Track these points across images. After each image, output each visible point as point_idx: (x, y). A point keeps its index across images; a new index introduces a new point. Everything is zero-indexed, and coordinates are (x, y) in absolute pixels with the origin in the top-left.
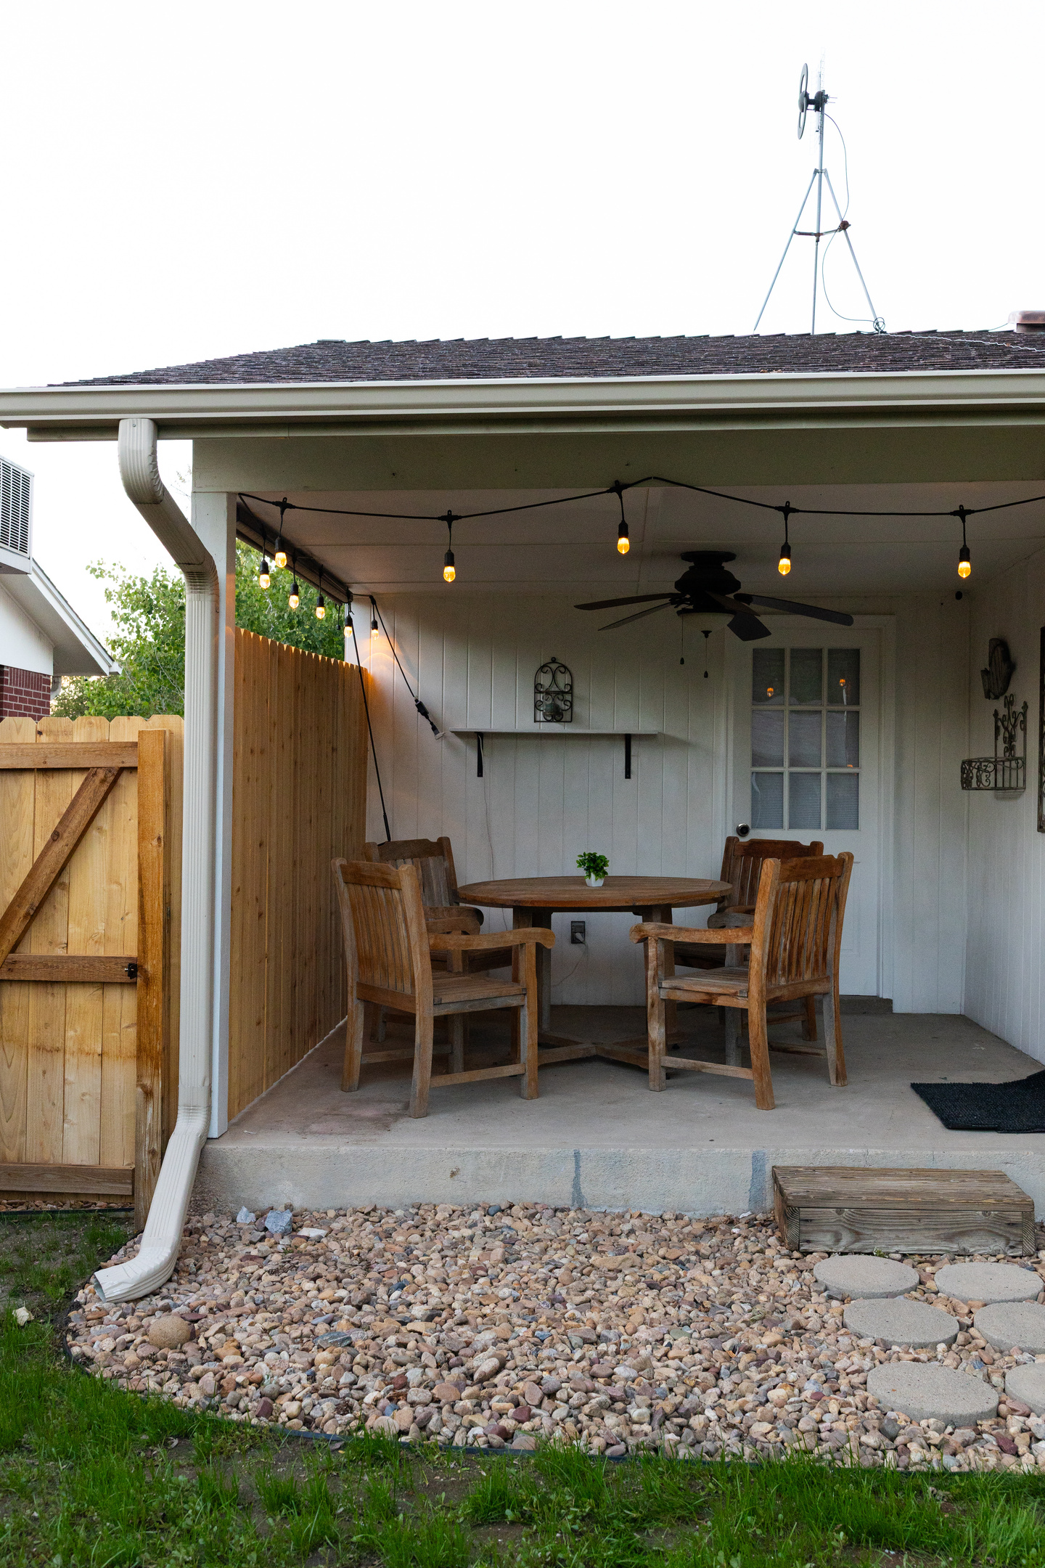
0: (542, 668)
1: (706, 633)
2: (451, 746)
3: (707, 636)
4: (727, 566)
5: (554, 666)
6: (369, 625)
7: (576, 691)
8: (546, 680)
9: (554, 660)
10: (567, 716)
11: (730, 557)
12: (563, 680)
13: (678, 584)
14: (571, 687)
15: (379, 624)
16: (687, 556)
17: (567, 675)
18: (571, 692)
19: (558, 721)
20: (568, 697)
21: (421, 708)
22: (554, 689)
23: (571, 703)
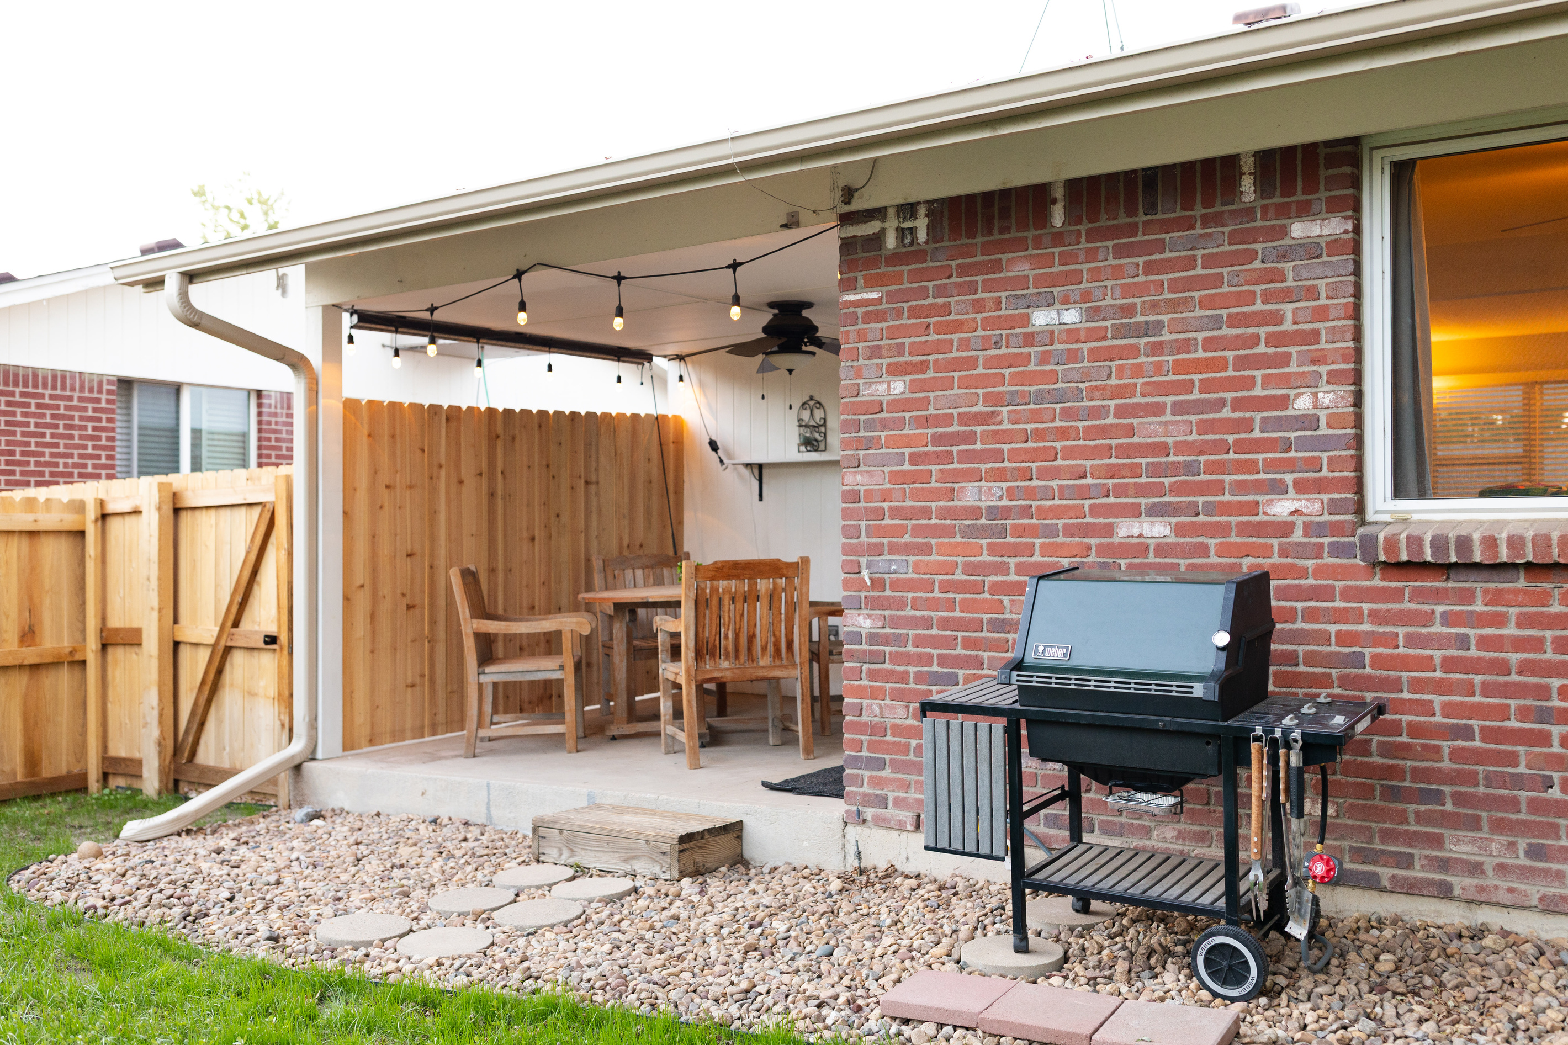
0: (804, 404)
1: (790, 371)
2: (740, 476)
3: (790, 373)
4: (805, 313)
5: (812, 403)
6: (678, 379)
7: (829, 424)
8: (806, 415)
9: (811, 398)
10: (822, 446)
11: (809, 305)
12: (819, 414)
13: (765, 329)
14: (825, 419)
15: (686, 378)
16: (772, 305)
17: (822, 410)
18: (824, 425)
19: (816, 451)
20: (823, 429)
21: (714, 446)
22: (812, 423)
23: (825, 434)
